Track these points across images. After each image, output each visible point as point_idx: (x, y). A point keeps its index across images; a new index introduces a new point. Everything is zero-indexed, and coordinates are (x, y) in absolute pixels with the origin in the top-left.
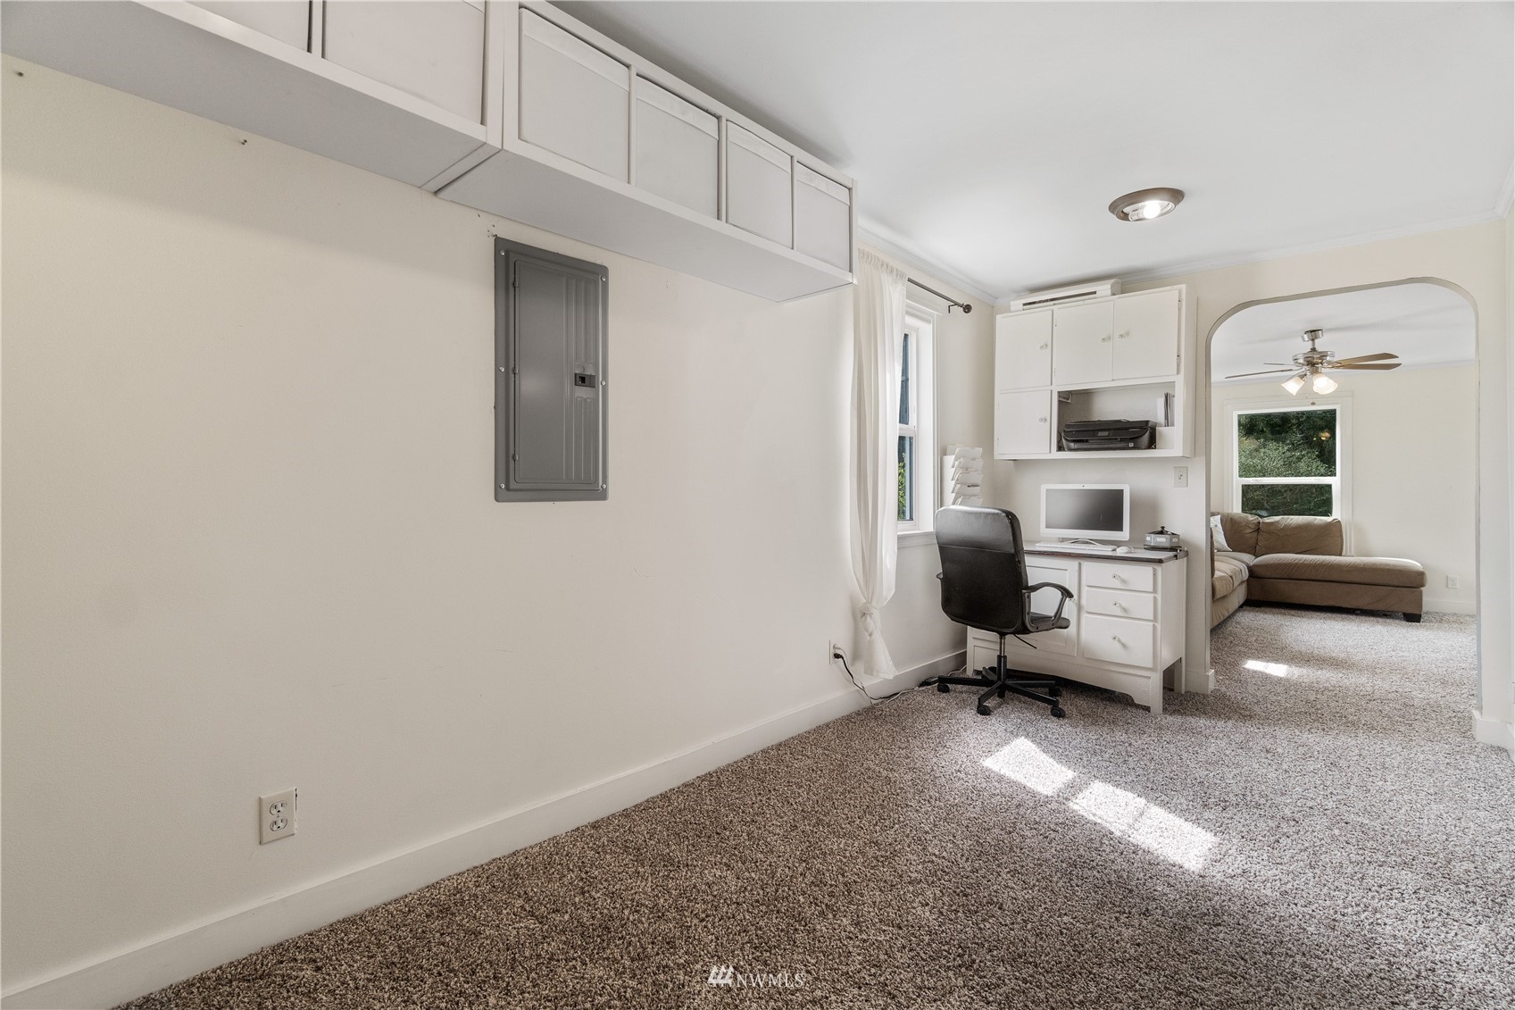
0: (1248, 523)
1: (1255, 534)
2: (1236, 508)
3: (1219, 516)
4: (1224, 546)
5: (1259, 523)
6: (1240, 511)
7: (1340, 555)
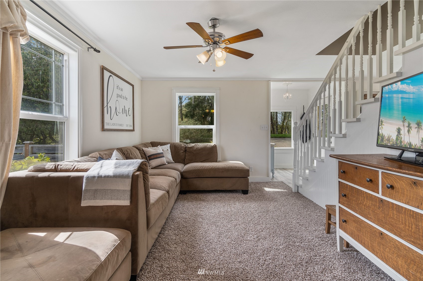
0: (182, 147)
1: (184, 153)
2: (177, 140)
3: (170, 144)
4: (171, 160)
5: (186, 147)
6: (179, 142)
7: (216, 162)
